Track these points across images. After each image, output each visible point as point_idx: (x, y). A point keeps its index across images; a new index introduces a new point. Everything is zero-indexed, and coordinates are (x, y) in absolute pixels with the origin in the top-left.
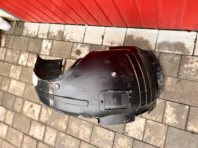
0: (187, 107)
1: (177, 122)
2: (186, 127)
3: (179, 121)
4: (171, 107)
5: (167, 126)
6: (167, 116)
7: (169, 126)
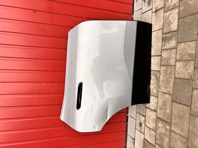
0: (164, 36)
1: (174, 38)
2: (176, 31)
3: (173, 37)
4: (165, 46)
5: (178, 44)
6: (171, 46)
7: (178, 43)
